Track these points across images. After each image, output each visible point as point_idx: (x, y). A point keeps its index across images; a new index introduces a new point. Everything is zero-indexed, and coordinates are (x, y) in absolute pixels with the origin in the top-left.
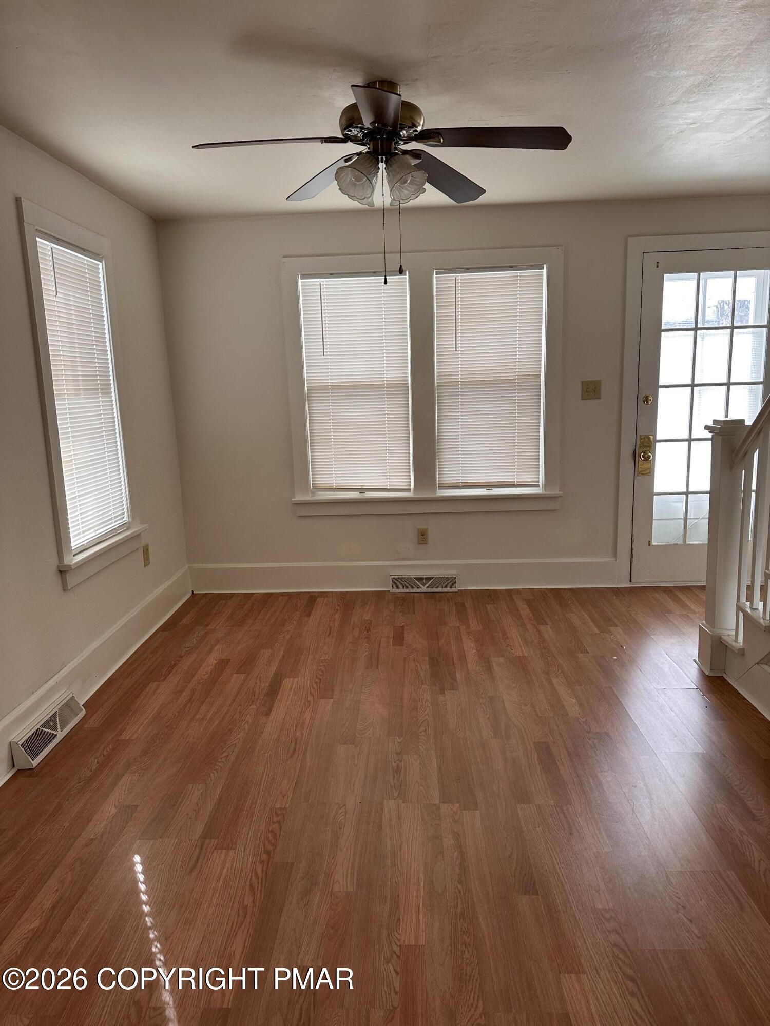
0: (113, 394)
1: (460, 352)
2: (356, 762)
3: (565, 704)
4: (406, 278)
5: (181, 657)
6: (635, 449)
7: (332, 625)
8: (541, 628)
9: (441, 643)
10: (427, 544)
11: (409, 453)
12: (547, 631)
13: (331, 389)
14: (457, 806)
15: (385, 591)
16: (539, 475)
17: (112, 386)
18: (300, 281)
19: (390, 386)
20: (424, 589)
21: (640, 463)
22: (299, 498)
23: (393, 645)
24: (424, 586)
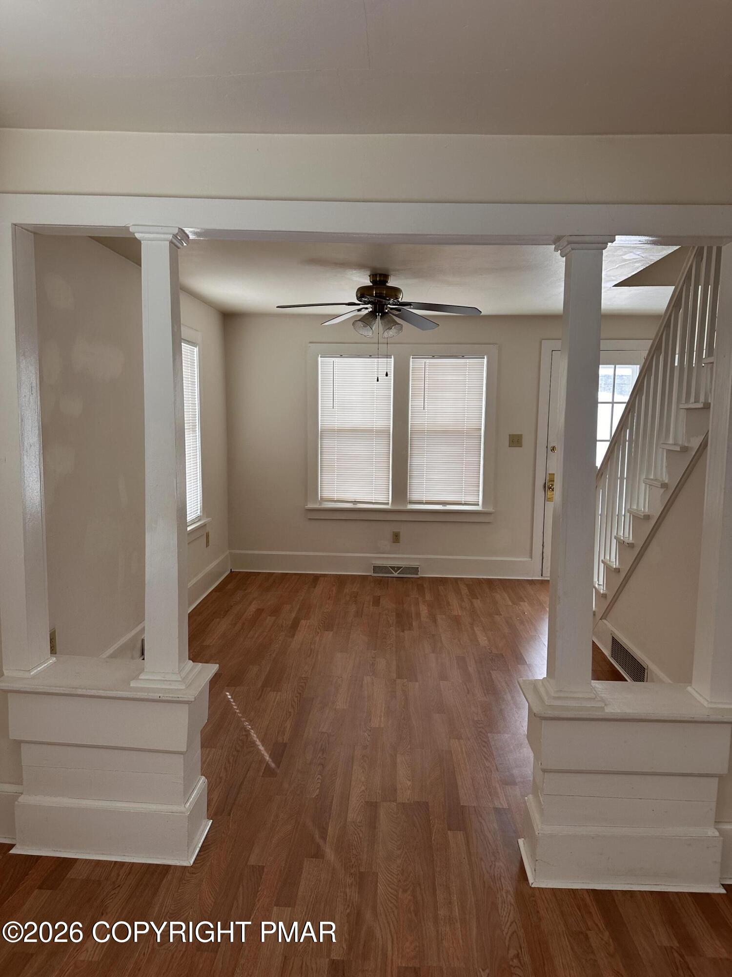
0: (197, 432)
1: (426, 411)
2: (348, 660)
3: (479, 640)
4: (391, 360)
5: (232, 606)
6: (545, 483)
7: (331, 593)
8: (474, 601)
9: (405, 606)
10: (399, 542)
11: (389, 478)
12: (477, 603)
13: (337, 431)
14: (406, 680)
15: (368, 575)
16: (479, 497)
17: (197, 426)
18: (320, 359)
19: (377, 431)
20: (396, 575)
21: (549, 494)
22: (310, 506)
23: (372, 606)
24: (396, 572)
